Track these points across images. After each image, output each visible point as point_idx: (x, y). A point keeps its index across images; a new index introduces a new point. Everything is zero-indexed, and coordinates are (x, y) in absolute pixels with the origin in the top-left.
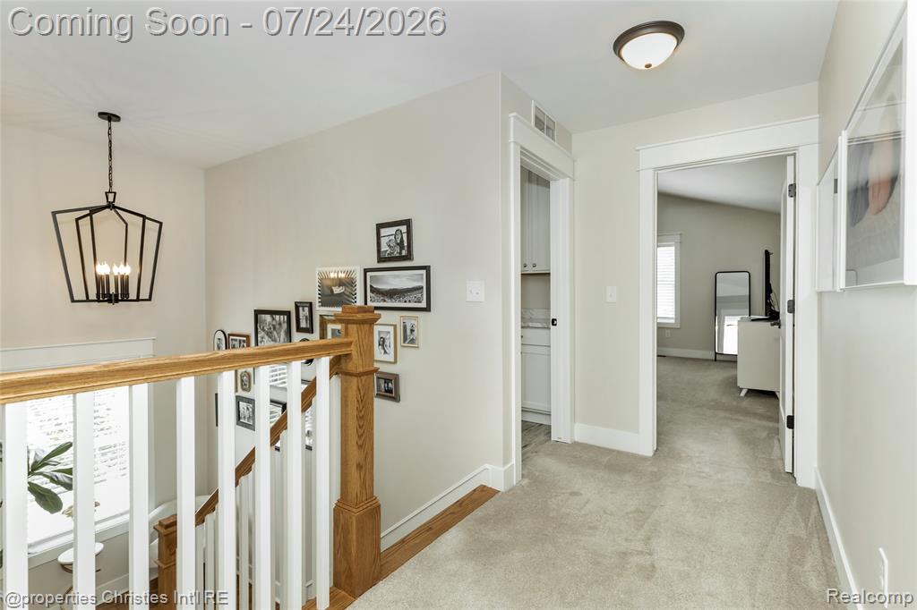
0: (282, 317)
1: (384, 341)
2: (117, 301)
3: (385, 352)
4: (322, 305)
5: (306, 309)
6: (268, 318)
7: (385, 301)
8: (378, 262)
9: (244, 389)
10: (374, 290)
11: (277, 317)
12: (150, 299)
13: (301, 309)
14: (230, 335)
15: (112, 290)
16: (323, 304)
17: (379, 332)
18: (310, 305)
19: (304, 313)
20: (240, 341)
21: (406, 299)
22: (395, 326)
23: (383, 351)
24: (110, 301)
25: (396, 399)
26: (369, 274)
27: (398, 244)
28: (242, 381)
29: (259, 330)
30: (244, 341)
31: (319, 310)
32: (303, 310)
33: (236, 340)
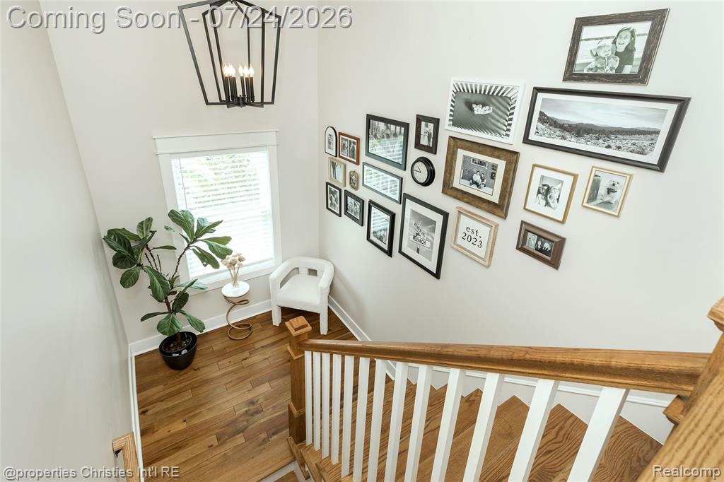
0: (398, 128)
1: (548, 190)
2: (245, 104)
3: (547, 204)
4: (454, 125)
5: (431, 126)
6: (382, 126)
7: (563, 138)
8: (565, 79)
9: (352, 187)
10: (544, 119)
11: (393, 127)
12: (272, 102)
13: (423, 123)
14: (340, 134)
15: (240, 93)
16: (456, 123)
17: (542, 177)
18: (436, 122)
19: (427, 128)
20: (350, 141)
21: (610, 143)
22: (575, 177)
23: (544, 202)
24: (239, 104)
25: (554, 263)
26: (541, 96)
27: (617, 54)
28: (351, 179)
29: (371, 136)
30: (354, 143)
31: (448, 130)
32: (427, 126)
33: (346, 140)
